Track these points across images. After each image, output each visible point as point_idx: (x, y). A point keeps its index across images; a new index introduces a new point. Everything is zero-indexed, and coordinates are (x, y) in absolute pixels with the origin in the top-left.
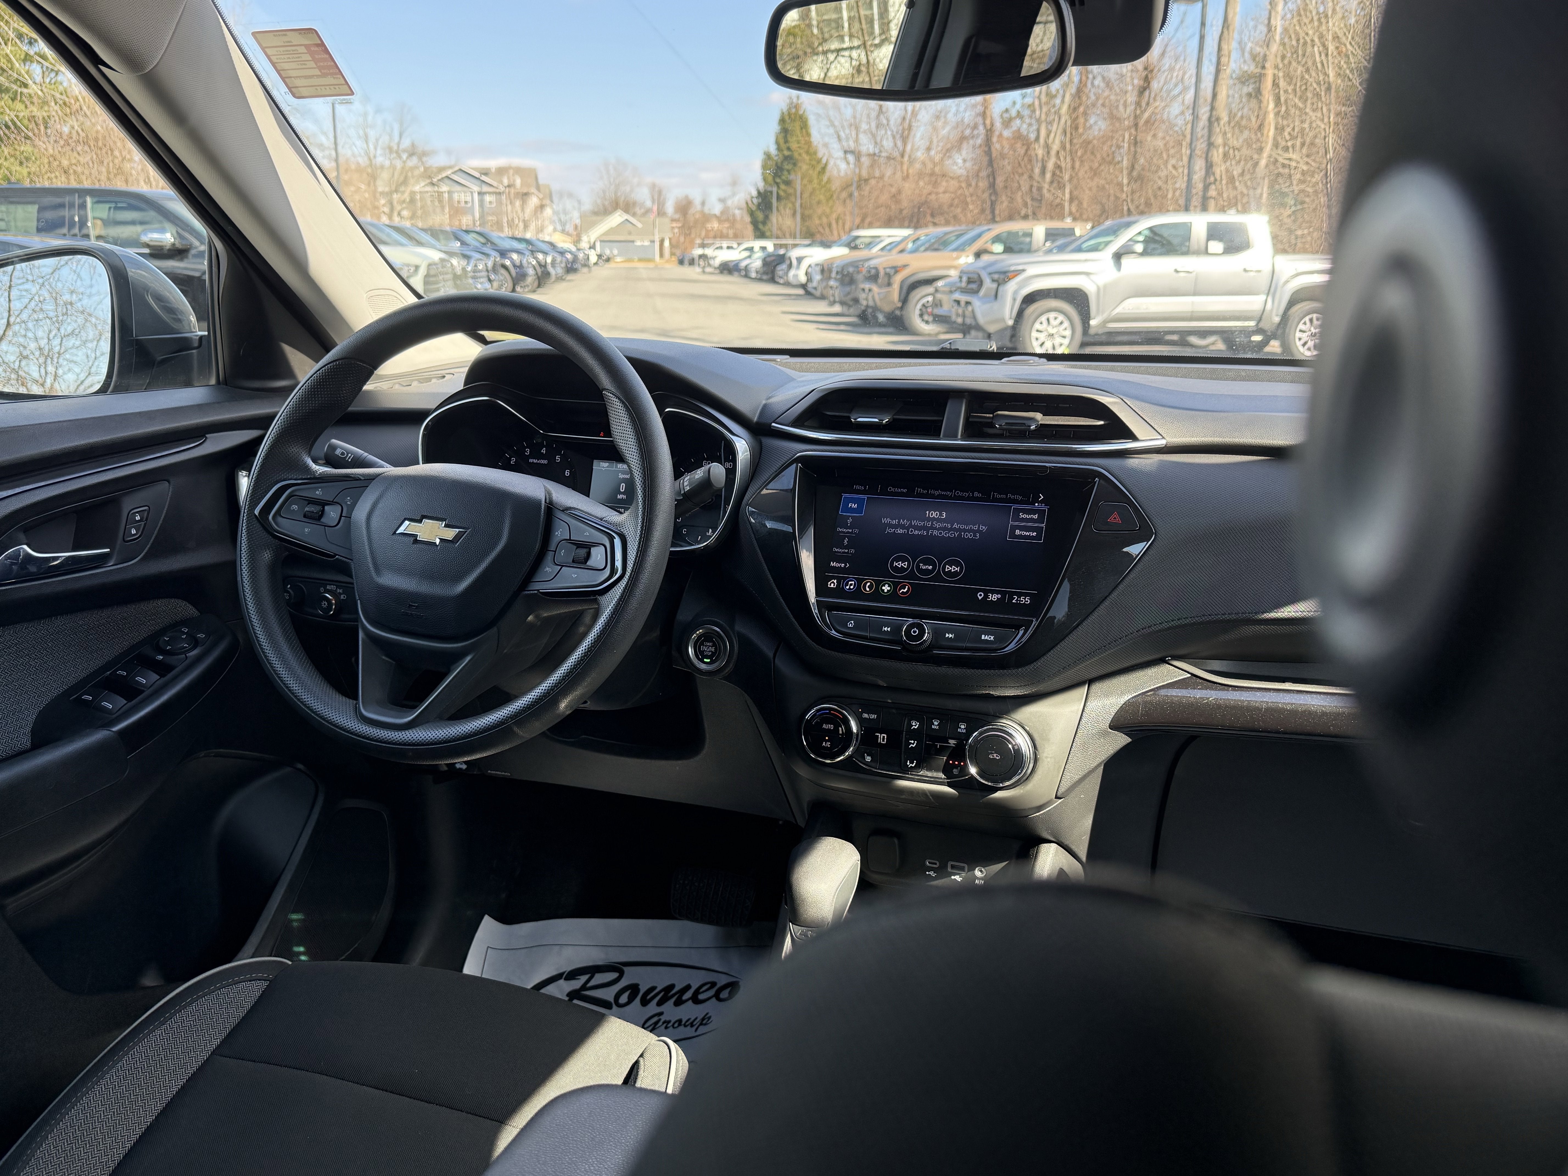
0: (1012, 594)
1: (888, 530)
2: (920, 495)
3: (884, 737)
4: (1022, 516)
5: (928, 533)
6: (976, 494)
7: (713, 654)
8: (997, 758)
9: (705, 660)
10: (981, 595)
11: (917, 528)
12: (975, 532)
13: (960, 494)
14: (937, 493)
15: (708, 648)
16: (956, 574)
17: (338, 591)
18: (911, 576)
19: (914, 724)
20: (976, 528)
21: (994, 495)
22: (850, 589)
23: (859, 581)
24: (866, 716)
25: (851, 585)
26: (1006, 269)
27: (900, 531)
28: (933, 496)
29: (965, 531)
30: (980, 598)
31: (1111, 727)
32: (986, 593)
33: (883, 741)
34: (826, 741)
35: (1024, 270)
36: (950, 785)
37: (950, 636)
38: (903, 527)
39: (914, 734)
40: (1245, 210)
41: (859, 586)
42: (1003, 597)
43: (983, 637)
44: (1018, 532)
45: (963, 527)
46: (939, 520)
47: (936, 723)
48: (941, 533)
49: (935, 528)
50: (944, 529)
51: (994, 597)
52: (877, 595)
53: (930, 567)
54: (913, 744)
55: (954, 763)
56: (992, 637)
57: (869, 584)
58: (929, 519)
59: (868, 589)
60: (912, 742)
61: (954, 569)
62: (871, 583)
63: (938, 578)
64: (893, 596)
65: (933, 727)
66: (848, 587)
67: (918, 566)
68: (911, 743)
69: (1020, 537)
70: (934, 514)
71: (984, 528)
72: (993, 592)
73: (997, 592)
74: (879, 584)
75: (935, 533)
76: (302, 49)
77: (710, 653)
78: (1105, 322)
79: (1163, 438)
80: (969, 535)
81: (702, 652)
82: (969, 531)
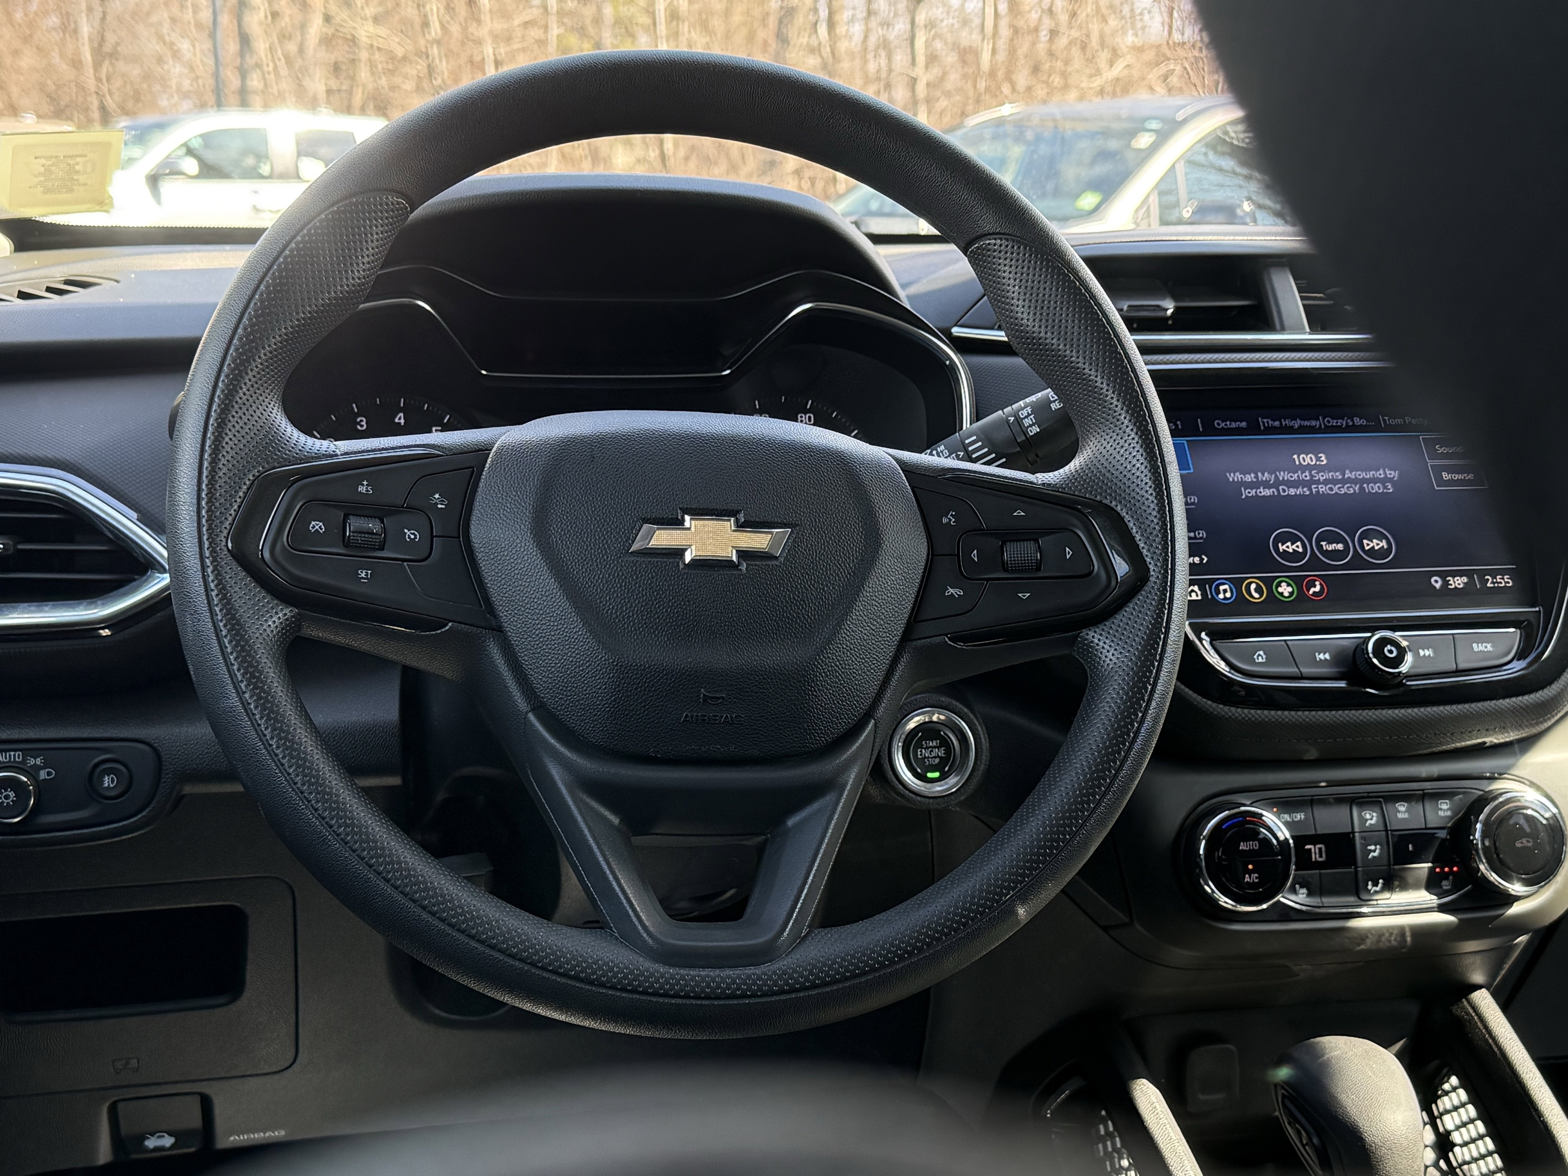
0: (1482, 574)
1: (1246, 493)
2: (1270, 430)
3: (1320, 849)
4: (1440, 448)
5: (1310, 490)
6: (1358, 421)
7: (944, 761)
8: (1530, 845)
9: (930, 775)
10: (1436, 581)
11: (1290, 484)
12: (1383, 481)
13: (1334, 423)
14: (1297, 424)
15: (932, 752)
16: (1384, 552)
17: (32, 761)
18: (1317, 564)
19: (1368, 816)
20: (1380, 474)
21: (1383, 420)
22: (1225, 598)
23: (1237, 584)
24: (1287, 817)
25: (1225, 591)
27: (1268, 492)
28: (1289, 430)
29: (1368, 481)
30: (1437, 586)
32: (1443, 576)
33: (1321, 857)
34: (1250, 872)
36: (1444, 909)
37: (1427, 653)
38: (1266, 485)
39: (1375, 835)
41: (1239, 591)
42: (1471, 580)
43: (1478, 648)
44: (1443, 475)
45: (1362, 475)
46: (1320, 469)
47: (1402, 808)
48: (1331, 489)
49: (1318, 482)
50: (1334, 482)
51: (1458, 582)
52: (1273, 603)
53: (1340, 546)
54: (1374, 851)
55: (1442, 869)
56: (1489, 646)
57: (1253, 586)
58: (1303, 468)
59: (1256, 595)
60: (1372, 847)
61: (1377, 544)
62: (1258, 586)
63: (1358, 562)
64: (1301, 602)
65: (1398, 816)
66: (1221, 596)
67: (1320, 547)
68: (1371, 851)
69: (1452, 482)
70: (1308, 459)
71: (1393, 474)
72: (1454, 574)
73: (1460, 574)
74: (1271, 583)
75: (1323, 489)
77: (937, 760)
80: (1376, 488)
81: (922, 763)
82: (1374, 480)
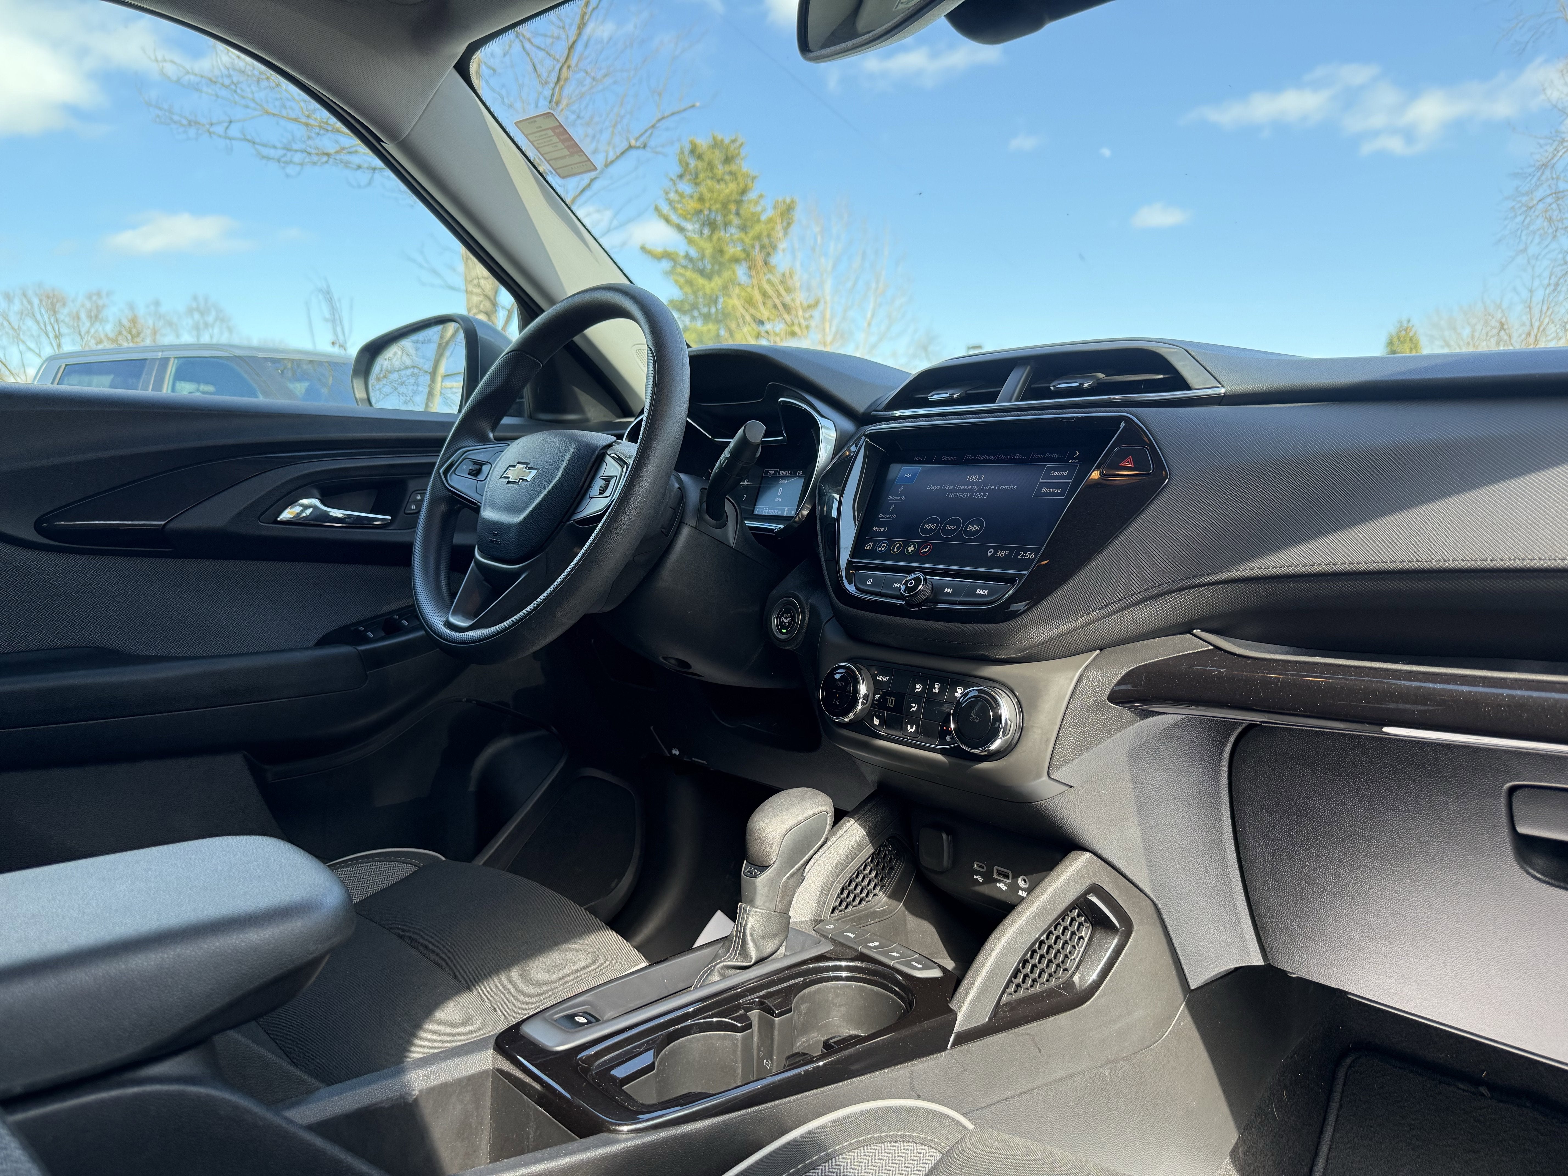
0: (1020, 550)
2: (967, 462)
3: (892, 700)
4: (1053, 473)
5: (963, 496)
6: (1018, 456)
7: (789, 624)
8: (977, 721)
9: (783, 631)
10: (991, 552)
11: (954, 491)
13: (1003, 457)
14: (982, 458)
15: (786, 619)
16: (976, 532)
18: (937, 536)
19: (918, 687)
20: (1008, 488)
21: (1033, 455)
23: (891, 543)
24: (879, 678)
25: (884, 546)
28: (977, 461)
29: (995, 491)
30: (989, 554)
31: (1110, 699)
32: (996, 549)
33: (892, 704)
34: (837, 698)
36: (943, 752)
37: (949, 590)
39: (917, 698)
41: (889, 548)
42: (1010, 554)
43: (978, 592)
44: (1044, 490)
46: (976, 483)
47: (937, 687)
48: (974, 495)
49: (971, 491)
50: (979, 491)
51: (1002, 554)
52: (901, 555)
53: (954, 528)
54: (914, 707)
56: (986, 592)
57: (898, 545)
58: (968, 483)
59: (895, 550)
60: (914, 705)
61: (975, 528)
62: (900, 545)
63: (959, 537)
64: (914, 556)
65: (934, 691)
66: (880, 549)
67: (944, 527)
68: (912, 707)
69: (1046, 494)
70: (974, 478)
71: (1014, 487)
72: (1002, 549)
73: (1006, 549)
74: (907, 544)
75: (970, 495)
76: (550, 133)
77: (787, 624)
79: (1223, 386)
81: (781, 623)
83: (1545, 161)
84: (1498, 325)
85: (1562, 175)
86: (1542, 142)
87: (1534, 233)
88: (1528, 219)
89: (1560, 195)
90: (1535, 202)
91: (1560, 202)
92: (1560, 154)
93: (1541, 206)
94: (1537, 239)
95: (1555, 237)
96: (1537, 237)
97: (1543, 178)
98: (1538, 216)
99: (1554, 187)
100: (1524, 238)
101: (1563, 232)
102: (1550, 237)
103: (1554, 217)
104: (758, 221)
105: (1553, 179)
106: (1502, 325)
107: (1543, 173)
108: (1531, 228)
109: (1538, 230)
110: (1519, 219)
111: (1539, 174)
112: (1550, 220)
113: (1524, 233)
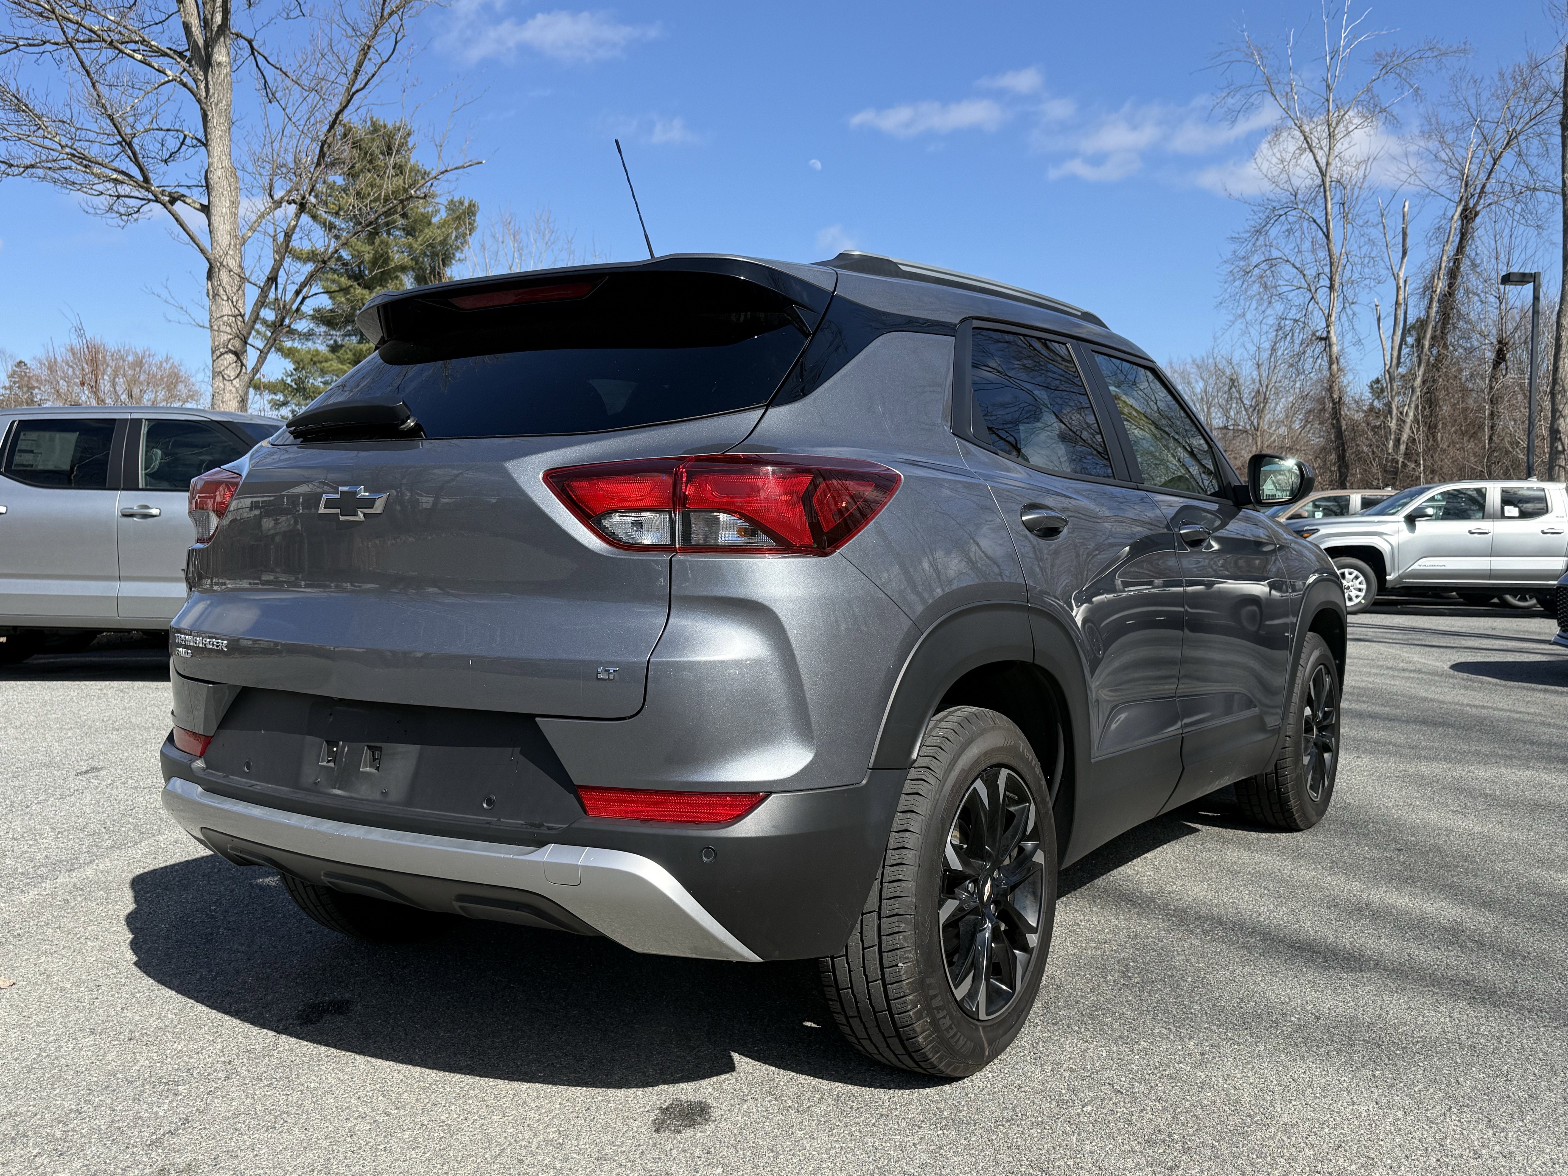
26: (1301, 529)
35: (1318, 530)
40: (1551, 478)
78: (1401, 577)
83: (1258, 228)
84: (1228, 381)
85: (1275, 242)
86: (1255, 208)
87: (1251, 298)
88: (1246, 284)
89: (1274, 262)
90: (1251, 268)
91: (1273, 269)
92: (1272, 221)
93: (1256, 271)
94: (1254, 305)
95: (1270, 303)
96: (1254, 302)
97: (1258, 243)
98: (1254, 282)
99: (1267, 253)
100: (1242, 302)
101: (1277, 298)
102: (1266, 304)
103: (1269, 283)
104: (429, 223)
105: (1266, 246)
106: (1232, 380)
107: (1257, 239)
108: (1249, 293)
109: (1255, 296)
110: (1238, 283)
111: (1253, 240)
112: (1266, 287)
113: (1242, 297)
